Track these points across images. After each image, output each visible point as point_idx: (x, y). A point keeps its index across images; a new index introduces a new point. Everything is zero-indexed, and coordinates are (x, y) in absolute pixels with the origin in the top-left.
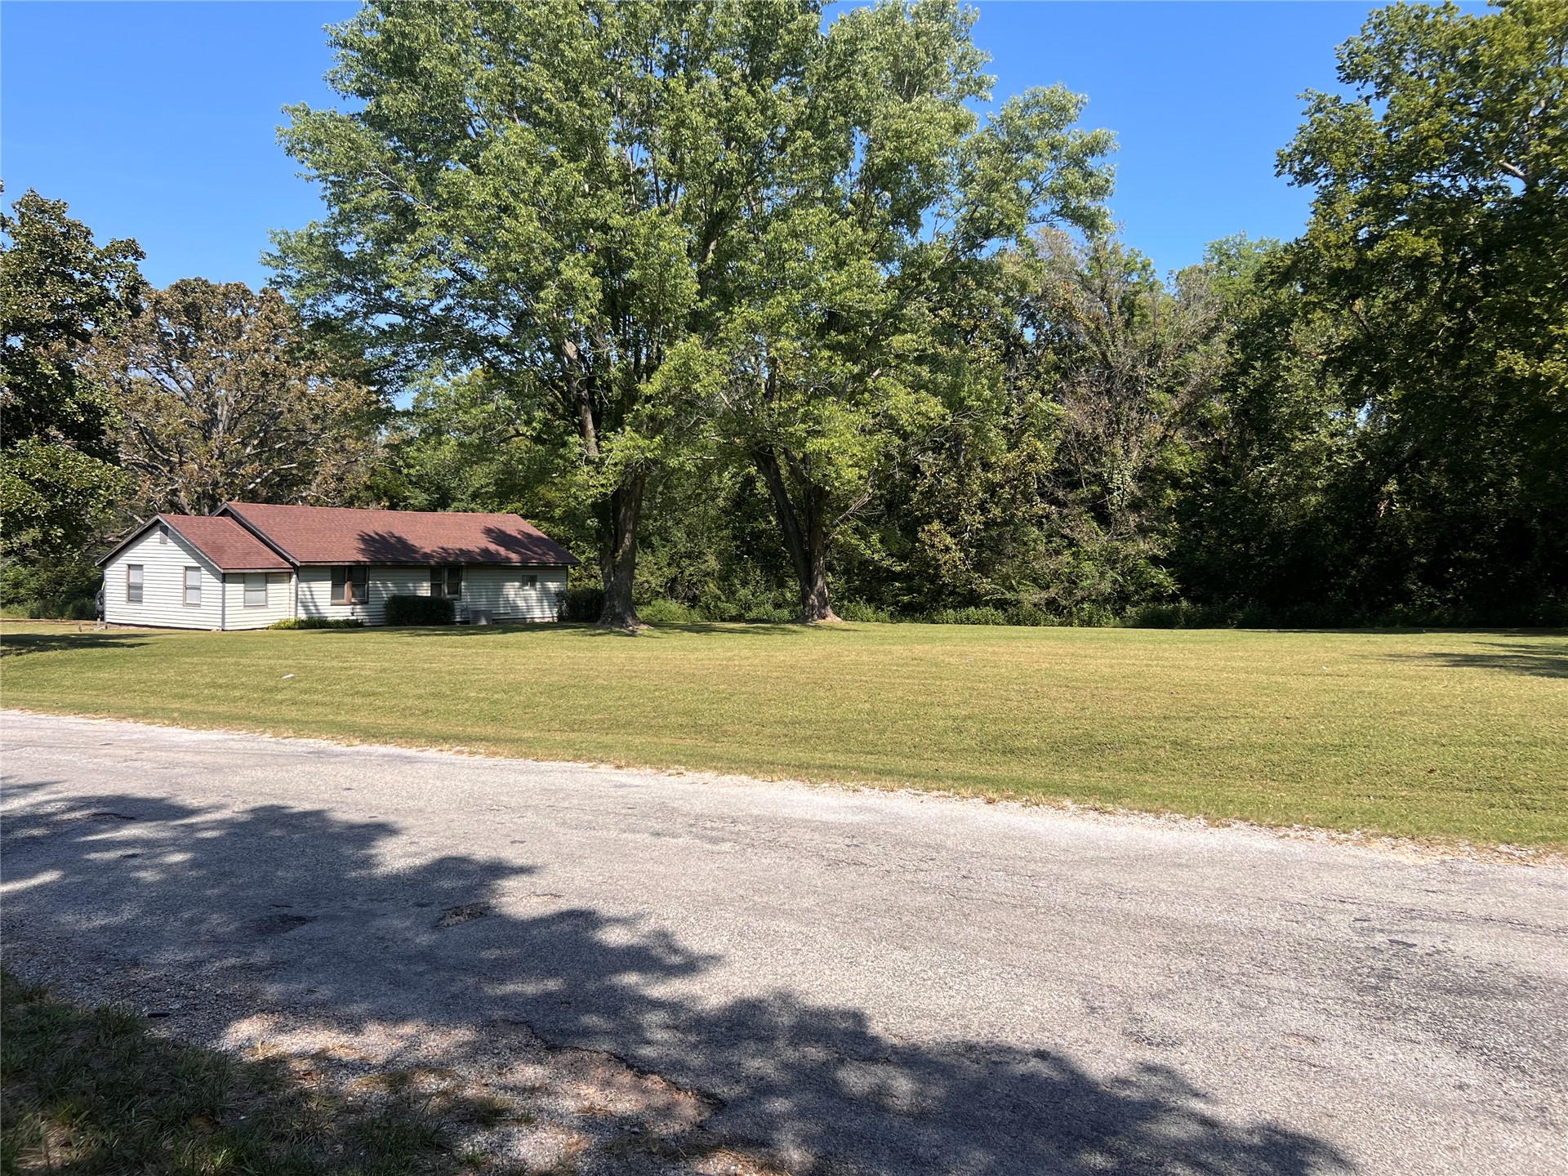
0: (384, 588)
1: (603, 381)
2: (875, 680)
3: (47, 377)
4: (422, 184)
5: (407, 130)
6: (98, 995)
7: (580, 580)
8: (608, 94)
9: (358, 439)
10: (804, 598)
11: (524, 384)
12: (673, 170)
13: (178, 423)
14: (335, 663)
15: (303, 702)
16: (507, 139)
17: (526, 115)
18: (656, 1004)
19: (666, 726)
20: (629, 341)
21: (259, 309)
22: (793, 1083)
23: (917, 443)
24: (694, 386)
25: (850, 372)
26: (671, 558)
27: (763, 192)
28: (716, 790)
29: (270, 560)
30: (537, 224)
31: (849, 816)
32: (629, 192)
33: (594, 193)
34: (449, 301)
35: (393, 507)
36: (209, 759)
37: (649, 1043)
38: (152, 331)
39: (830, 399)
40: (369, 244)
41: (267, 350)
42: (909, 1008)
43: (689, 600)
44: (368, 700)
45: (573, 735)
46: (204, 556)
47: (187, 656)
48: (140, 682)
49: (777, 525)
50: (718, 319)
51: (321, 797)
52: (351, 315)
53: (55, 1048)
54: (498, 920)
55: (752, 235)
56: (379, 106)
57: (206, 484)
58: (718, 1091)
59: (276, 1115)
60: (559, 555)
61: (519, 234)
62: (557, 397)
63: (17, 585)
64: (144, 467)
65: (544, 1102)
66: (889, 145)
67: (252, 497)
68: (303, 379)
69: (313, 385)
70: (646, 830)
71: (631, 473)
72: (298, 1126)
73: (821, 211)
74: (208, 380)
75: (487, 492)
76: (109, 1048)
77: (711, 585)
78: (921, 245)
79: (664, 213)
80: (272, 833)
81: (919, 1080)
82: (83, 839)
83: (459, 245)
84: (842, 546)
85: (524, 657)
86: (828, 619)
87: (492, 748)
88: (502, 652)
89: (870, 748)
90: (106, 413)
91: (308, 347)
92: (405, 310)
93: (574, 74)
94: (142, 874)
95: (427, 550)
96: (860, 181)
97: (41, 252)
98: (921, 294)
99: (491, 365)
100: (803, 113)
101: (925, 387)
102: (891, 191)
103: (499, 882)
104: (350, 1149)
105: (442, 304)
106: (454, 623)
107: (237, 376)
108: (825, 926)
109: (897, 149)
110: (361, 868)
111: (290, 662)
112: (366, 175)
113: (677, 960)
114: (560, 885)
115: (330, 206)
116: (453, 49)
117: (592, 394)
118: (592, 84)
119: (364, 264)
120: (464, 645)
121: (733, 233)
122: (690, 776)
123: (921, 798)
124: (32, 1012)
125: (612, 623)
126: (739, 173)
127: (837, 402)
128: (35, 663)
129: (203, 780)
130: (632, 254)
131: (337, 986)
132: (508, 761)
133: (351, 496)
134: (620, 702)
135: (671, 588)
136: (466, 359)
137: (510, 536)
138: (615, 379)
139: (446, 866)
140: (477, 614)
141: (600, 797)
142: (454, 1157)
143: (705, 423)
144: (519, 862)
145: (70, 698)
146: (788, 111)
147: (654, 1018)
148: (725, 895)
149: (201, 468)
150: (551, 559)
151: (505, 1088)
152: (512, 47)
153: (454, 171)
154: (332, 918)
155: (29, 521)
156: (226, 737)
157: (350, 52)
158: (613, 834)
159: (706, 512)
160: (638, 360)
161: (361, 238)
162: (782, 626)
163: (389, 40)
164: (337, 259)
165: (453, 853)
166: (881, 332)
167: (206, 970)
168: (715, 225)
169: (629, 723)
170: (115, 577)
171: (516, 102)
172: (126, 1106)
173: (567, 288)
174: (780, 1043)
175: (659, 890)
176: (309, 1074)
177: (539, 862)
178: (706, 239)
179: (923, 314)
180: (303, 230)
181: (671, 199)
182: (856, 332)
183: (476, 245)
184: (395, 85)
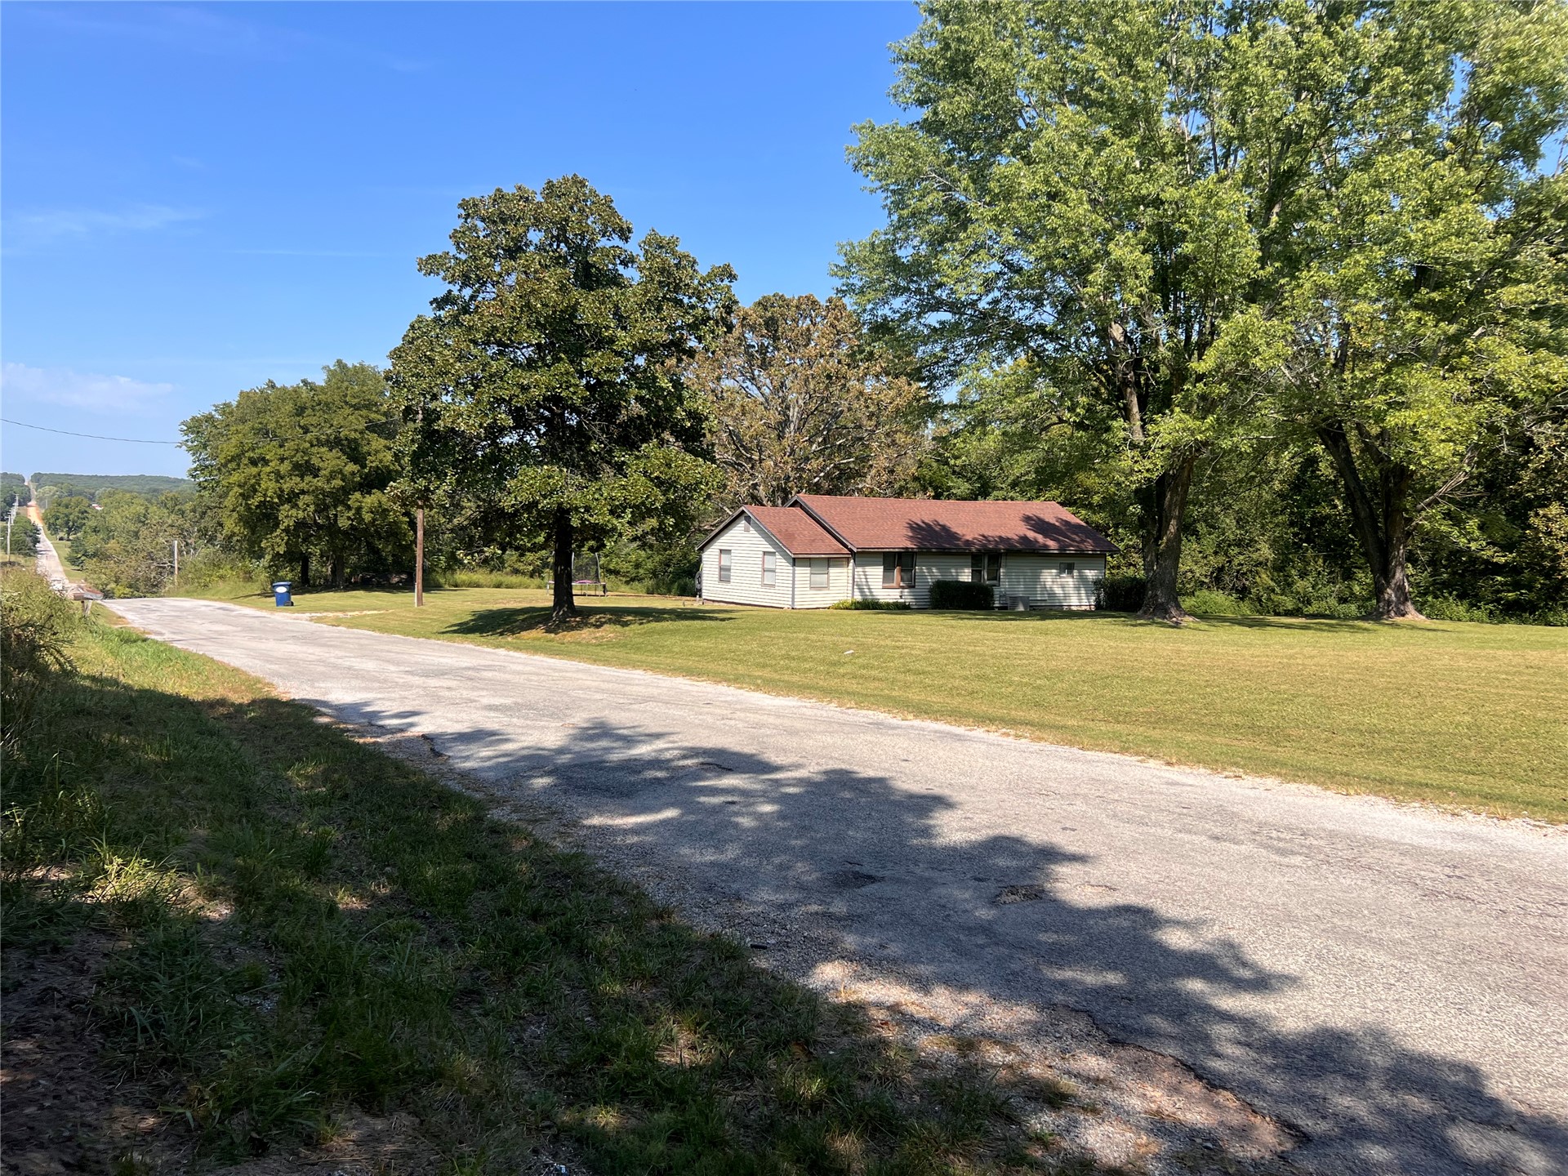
0: (929, 573)
1: (1151, 362)
2: (1477, 689)
3: (663, 389)
4: (974, 182)
5: (961, 131)
6: (711, 921)
7: (1119, 567)
8: (1163, 62)
9: (907, 433)
10: (1378, 591)
11: (1069, 371)
12: (1234, 132)
13: (758, 425)
14: (888, 642)
15: (862, 676)
16: (1058, 124)
17: (1076, 98)
18: (1226, 1017)
19: (1220, 725)
20: (1179, 318)
21: (825, 317)
22: (1391, 1132)
23: (1533, 412)
24: (1254, 361)
25: (1445, 333)
26: (1218, 546)
27: (1341, 142)
28: (1280, 798)
29: (831, 546)
30: (1087, 206)
31: (1448, 842)
32: (1184, 162)
33: (1147, 165)
34: (996, 294)
35: (937, 497)
36: (787, 723)
37: (1219, 1056)
38: (740, 345)
39: (1418, 365)
40: (924, 246)
41: (832, 355)
42: (1538, 1073)
43: (1238, 591)
44: (919, 678)
45: (1118, 727)
46: (779, 542)
47: (766, 630)
48: (730, 651)
49: (1345, 509)
50: (1282, 286)
51: (882, 765)
52: (906, 316)
53: (681, 962)
54: (1053, 904)
55: (1323, 192)
56: (935, 113)
57: (779, 478)
58: (1300, 1122)
59: (859, 1056)
60: (1097, 541)
61: (1068, 219)
62: (1101, 382)
63: (637, 566)
64: (731, 465)
65: (1110, 1095)
66: (1498, 67)
67: (816, 489)
68: (861, 380)
69: (870, 385)
70: (1204, 832)
71: (1179, 457)
72: (878, 1070)
73: (1411, 154)
74: (783, 384)
75: (1025, 481)
76: (722, 969)
77: (1264, 576)
78: (1542, 178)
79: (1222, 180)
80: (842, 794)
81: (1556, 1159)
82: (694, 784)
83: (1008, 237)
84: (1428, 533)
85: (1065, 644)
86: (1409, 616)
87: (1038, 733)
88: (1042, 638)
89: (1472, 768)
90: (707, 419)
91: (868, 349)
92: (955, 307)
93: (1128, 48)
94: (740, 820)
95: (969, 538)
96: (1462, 115)
97: (660, 282)
98: (1540, 235)
99: (1036, 353)
100: (1391, 47)
101: (1543, 344)
102: (1503, 121)
103: (1052, 867)
104: (926, 1102)
105: (989, 298)
106: (993, 608)
107: (806, 381)
108: (1424, 963)
109: (1510, 71)
110: (922, 837)
111: (850, 639)
112: (923, 180)
113: (1246, 974)
114: (1115, 878)
115: (890, 214)
116: (1006, 45)
117: (1138, 376)
118: (1148, 54)
119: (919, 265)
120: (1005, 630)
121: (1301, 191)
122: (1249, 780)
123: (1544, 831)
124: (663, 928)
125: (1154, 614)
126: (1311, 124)
127: (1427, 368)
128: (652, 632)
129: (783, 741)
130: (1186, 227)
131: (906, 945)
132: (1053, 747)
133: (901, 487)
134: (1168, 697)
135: (1217, 578)
136: (1011, 350)
137: (1048, 523)
138: (1164, 359)
139: (1001, 845)
140: (1015, 600)
141: (1151, 793)
142: (1024, 1132)
143: (1263, 400)
144: (1072, 849)
145: (679, 662)
146: (1373, 48)
147: (1224, 1031)
148: (1298, 912)
149: (776, 465)
150: (1089, 546)
151: (1069, 1073)
152: (1064, 32)
153: (1005, 165)
154: (898, 881)
155: (650, 512)
156: (799, 704)
157: (910, 66)
158: (1168, 833)
159: (1260, 496)
160: (1188, 337)
161: (916, 242)
162: (1351, 623)
163: (947, 47)
164: (895, 264)
165: (1005, 832)
166: (1484, 285)
167: (796, 912)
168: (1281, 185)
169: (1178, 719)
170: (710, 560)
171: (1066, 86)
172: (737, 1023)
173: (1116, 269)
174: (1374, 1085)
175: (1222, 896)
176: (886, 1023)
177: (1091, 852)
178: (1269, 202)
179: (1542, 260)
180: (866, 239)
181: (1230, 164)
182: (1452, 287)
183: (1025, 236)
184: (950, 90)
